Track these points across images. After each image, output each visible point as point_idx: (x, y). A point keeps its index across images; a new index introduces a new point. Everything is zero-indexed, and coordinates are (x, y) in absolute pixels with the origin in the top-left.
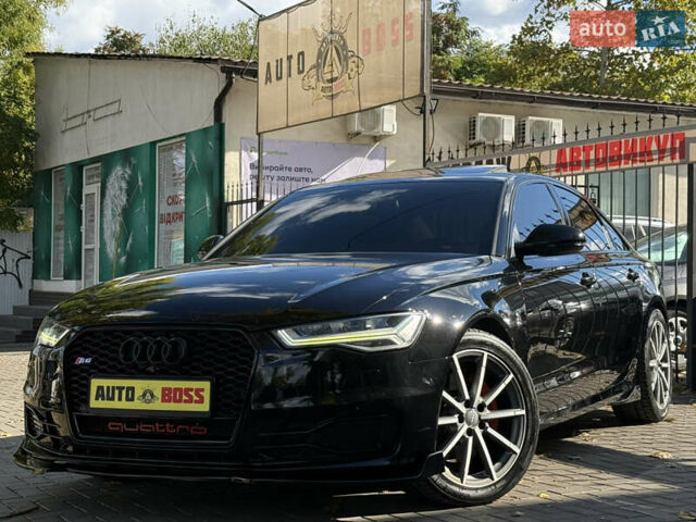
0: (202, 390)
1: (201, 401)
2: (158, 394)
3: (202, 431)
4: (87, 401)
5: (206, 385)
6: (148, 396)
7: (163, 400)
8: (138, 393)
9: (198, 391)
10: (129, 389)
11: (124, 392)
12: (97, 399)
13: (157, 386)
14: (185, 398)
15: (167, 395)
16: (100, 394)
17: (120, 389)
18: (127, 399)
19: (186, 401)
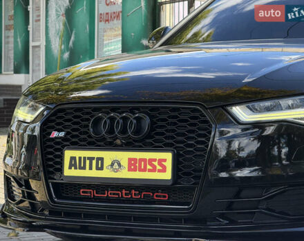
0: (165, 160)
1: (164, 170)
2: (125, 163)
3: (165, 197)
4: (61, 170)
5: (168, 156)
6: (116, 166)
7: (130, 170)
8: (107, 163)
9: (161, 161)
10: (99, 159)
11: (94, 162)
12: (70, 168)
13: (124, 156)
14: (149, 167)
15: (133, 165)
16: (73, 164)
17: (91, 159)
18: (98, 168)
19: (150, 171)
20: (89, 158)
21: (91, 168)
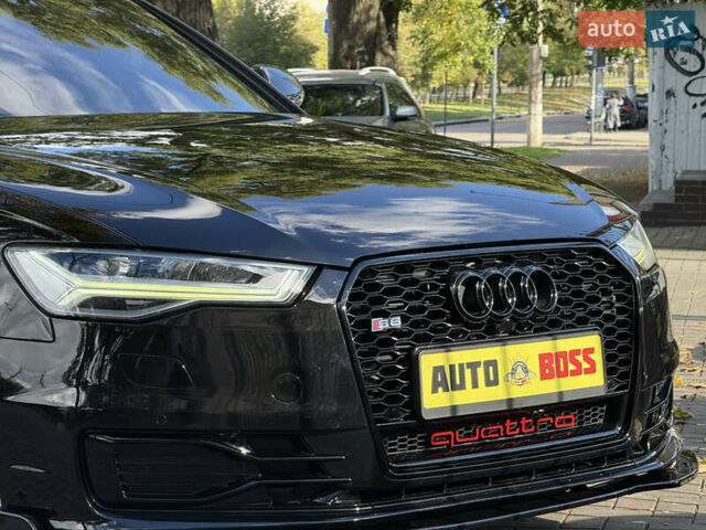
0: (591, 350)
2: (534, 366)
6: (520, 373)
7: (544, 377)
8: (504, 369)
9: (587, 353)
10: (488, 364)
14: (571, 367)
15: (547, 367)
16: (440, 381)
17: (473, 366)
19: (574, 373)
20: (470, 365)
21: (475, 385)
